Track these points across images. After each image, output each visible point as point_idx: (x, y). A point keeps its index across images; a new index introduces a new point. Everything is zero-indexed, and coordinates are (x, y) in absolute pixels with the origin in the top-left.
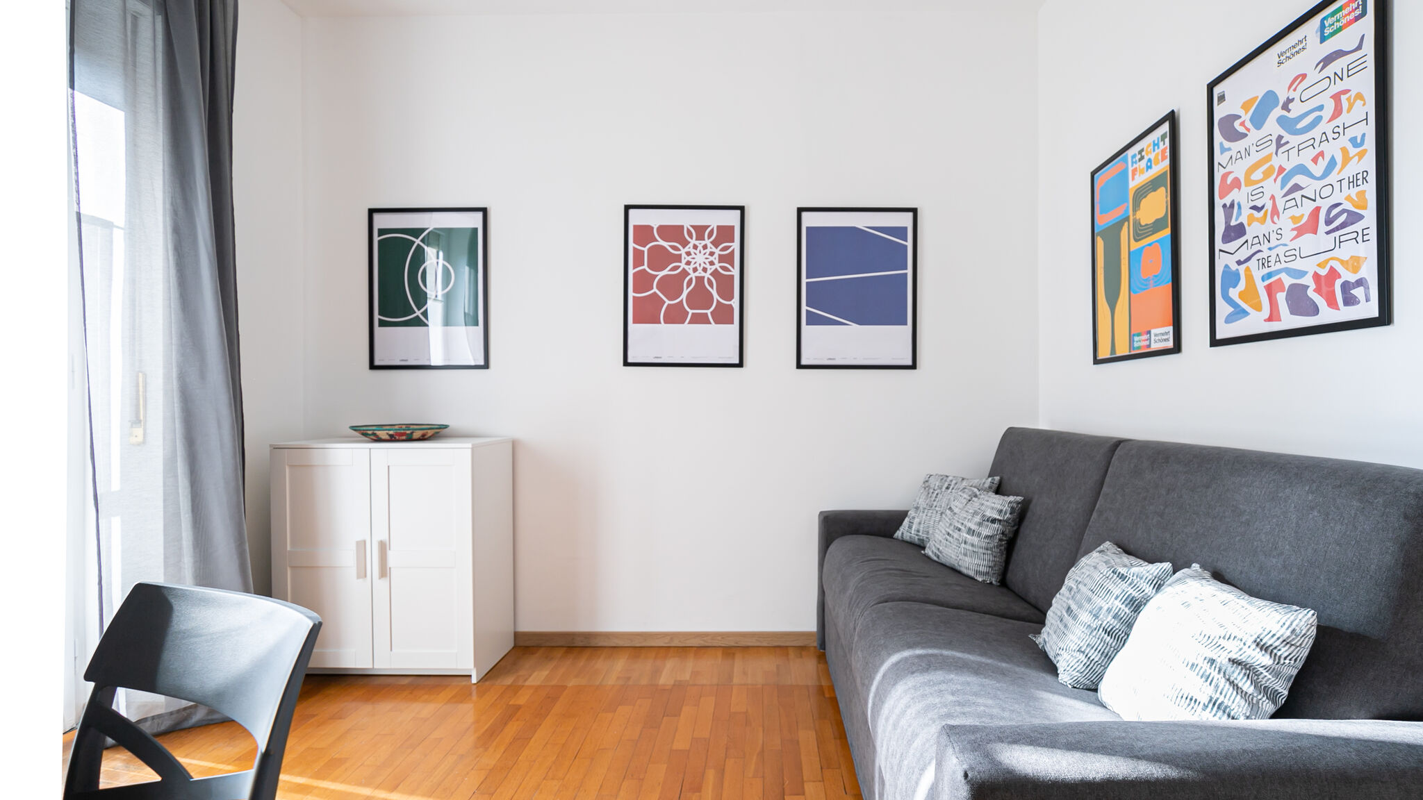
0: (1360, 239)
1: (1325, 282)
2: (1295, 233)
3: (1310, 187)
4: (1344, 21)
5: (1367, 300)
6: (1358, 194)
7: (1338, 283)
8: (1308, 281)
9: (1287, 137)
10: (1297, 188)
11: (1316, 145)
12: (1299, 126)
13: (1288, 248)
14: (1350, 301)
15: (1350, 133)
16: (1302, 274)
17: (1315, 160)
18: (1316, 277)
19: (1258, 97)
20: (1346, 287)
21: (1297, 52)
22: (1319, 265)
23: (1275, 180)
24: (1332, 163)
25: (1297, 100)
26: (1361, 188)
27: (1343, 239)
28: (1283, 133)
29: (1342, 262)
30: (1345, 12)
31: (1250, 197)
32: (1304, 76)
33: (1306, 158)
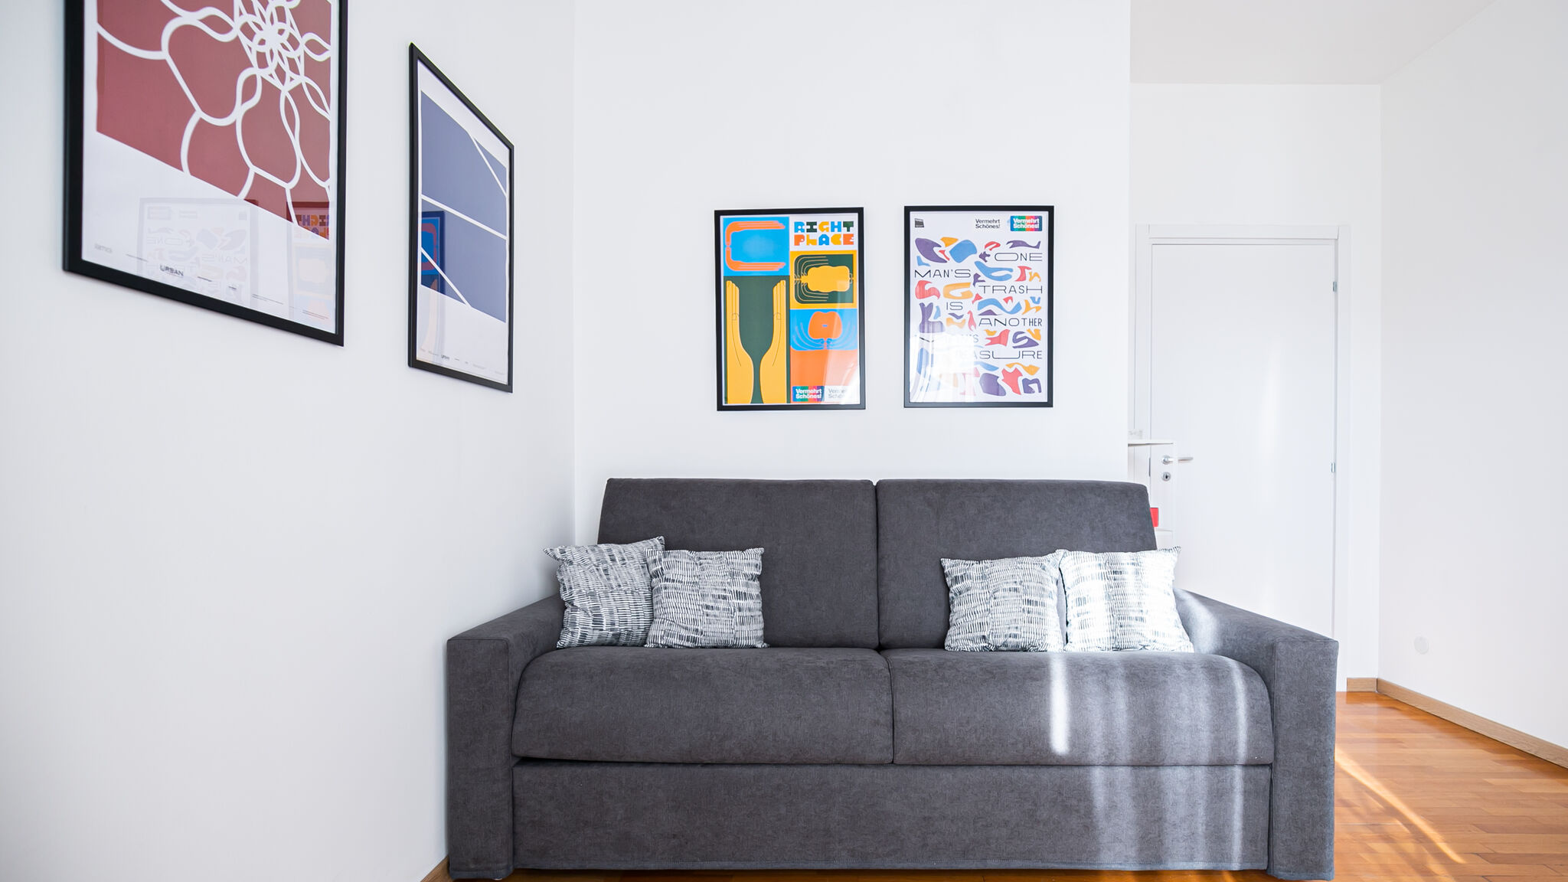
0: (1036, 356)
1: (1012, 377)
2: (989, 341)
3: (1003, 316)
4: (1028, 226)
5: (1040, 391)
6: (1036, 330)
7: (1020, 380)
8: (998, 373)
9: (983, 277)
10: (990, 312)
11: (1007, 290)
12: (995, 274)
13: (982, 349)
14: (1028, 390)
15: (1031, 293)
16: (996, 368)
17: (1006, 300)
18: (1004, 371)
19: (957, 240)
20: (1026, 382)
21: (993, 227)
22: (1007, 365)
23: (973, 302)
24: (1018, 308)
25: (992, 256)
26: (1037, 327)
27: (1024, 353)
28: (980, 273)
29: (1023, 367)
30: (1029, 221)
31: (949, 306)
32: (998, 245)
33: (999, 296)
